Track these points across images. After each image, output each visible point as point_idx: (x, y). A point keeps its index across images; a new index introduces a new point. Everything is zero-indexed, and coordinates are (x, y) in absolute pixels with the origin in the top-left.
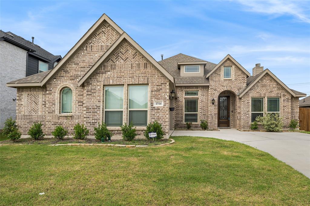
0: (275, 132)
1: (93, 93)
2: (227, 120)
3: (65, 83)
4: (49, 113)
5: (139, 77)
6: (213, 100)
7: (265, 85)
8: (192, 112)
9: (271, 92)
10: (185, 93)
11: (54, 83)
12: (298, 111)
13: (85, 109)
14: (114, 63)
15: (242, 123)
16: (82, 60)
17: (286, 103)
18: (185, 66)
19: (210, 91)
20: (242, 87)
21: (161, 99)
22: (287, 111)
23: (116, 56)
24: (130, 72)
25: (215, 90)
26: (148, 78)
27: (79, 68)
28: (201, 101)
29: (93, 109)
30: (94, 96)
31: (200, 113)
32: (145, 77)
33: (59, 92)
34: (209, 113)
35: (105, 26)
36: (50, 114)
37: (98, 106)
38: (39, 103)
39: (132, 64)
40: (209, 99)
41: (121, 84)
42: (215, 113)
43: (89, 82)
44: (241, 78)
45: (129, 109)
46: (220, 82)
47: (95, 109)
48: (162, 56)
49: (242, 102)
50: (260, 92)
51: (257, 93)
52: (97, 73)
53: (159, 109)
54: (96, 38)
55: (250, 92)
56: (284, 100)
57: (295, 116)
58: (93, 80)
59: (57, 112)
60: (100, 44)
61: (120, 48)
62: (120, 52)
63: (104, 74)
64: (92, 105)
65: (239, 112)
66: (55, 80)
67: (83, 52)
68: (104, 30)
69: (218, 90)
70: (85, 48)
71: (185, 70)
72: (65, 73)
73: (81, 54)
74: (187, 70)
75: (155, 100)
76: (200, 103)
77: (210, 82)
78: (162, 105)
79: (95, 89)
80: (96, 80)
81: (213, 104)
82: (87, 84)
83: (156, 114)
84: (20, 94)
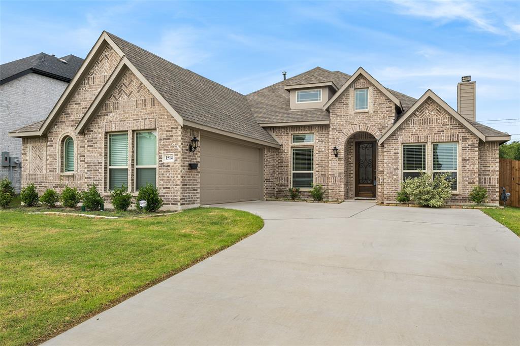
0: (430, 207)
1: (94, 143)
2: (371, 185)
3: (66, 131)
4: (50, 171)
5: (145, 119)
6: (335, 149)
7: (427, 119)
8: (305, 170)
9: (439, 132)
10: (294, 138)
11: (55, 130)
12: (498, 169)
13: (86, 165)
14: (117, 100)
15: (386, 190)
16: (84, 97)
17: (469, 154)
18: (297, 92)
19: (330, 133)
20: (386, 125)
21: (171, 151)
22: (471, 168)
23: (118, 90)
24: (134, 112)
25: (340, 131)
26: (155, 120)
27: (80, 109)
28: (317, 152)
29: (94, 166)
30: (95, 148)
31: (317, 171)
32: (152, 118)
33: (60, 142)
34: (330, 173)
35: (108, 47)
36: (52, 173)
37: (100, 162)
38: (43, 158)
39: (137, 100)
40: (330, 147)
41: (124, 130)
42: (340, 171)
43: (90, 129)
44: (384, 109)
45: (136, 167)
46: (349, 118)
47: (97, 166)
48: (285, 75)
49: (386, 152)
50: (418, 132)
51: (412, 135)
52: (98, 116)
53: (169, 166)
54: (98, 67)
55: (399, 134)
56: (465, 147)
57: (490, 178)
58: (94, 125)
59: (58, 171)
60: (103, 74)
61: (123, 78)
62: (124, 84)
63: (106, 117)
64: (93, 160)
65: (382, 171)
66: (56, 127)
67: (85, 87)
68: (107, 54)
69: (344, 131)
70: (86, 81)
71: (298, 99)
72: (67, 117)
73: (83, 89)
74: (301, 98)
75: (164, 153)
76: (317, 155)
77: (331, 118)
78: (173, 160)
79: (97, 138)
80: (97, 125)
81: (336, 155)
82: (88, 131)
83: (165, 173)
84: (25, 146)
